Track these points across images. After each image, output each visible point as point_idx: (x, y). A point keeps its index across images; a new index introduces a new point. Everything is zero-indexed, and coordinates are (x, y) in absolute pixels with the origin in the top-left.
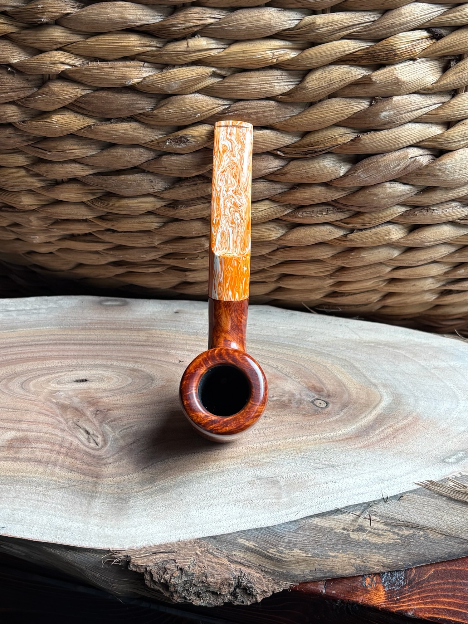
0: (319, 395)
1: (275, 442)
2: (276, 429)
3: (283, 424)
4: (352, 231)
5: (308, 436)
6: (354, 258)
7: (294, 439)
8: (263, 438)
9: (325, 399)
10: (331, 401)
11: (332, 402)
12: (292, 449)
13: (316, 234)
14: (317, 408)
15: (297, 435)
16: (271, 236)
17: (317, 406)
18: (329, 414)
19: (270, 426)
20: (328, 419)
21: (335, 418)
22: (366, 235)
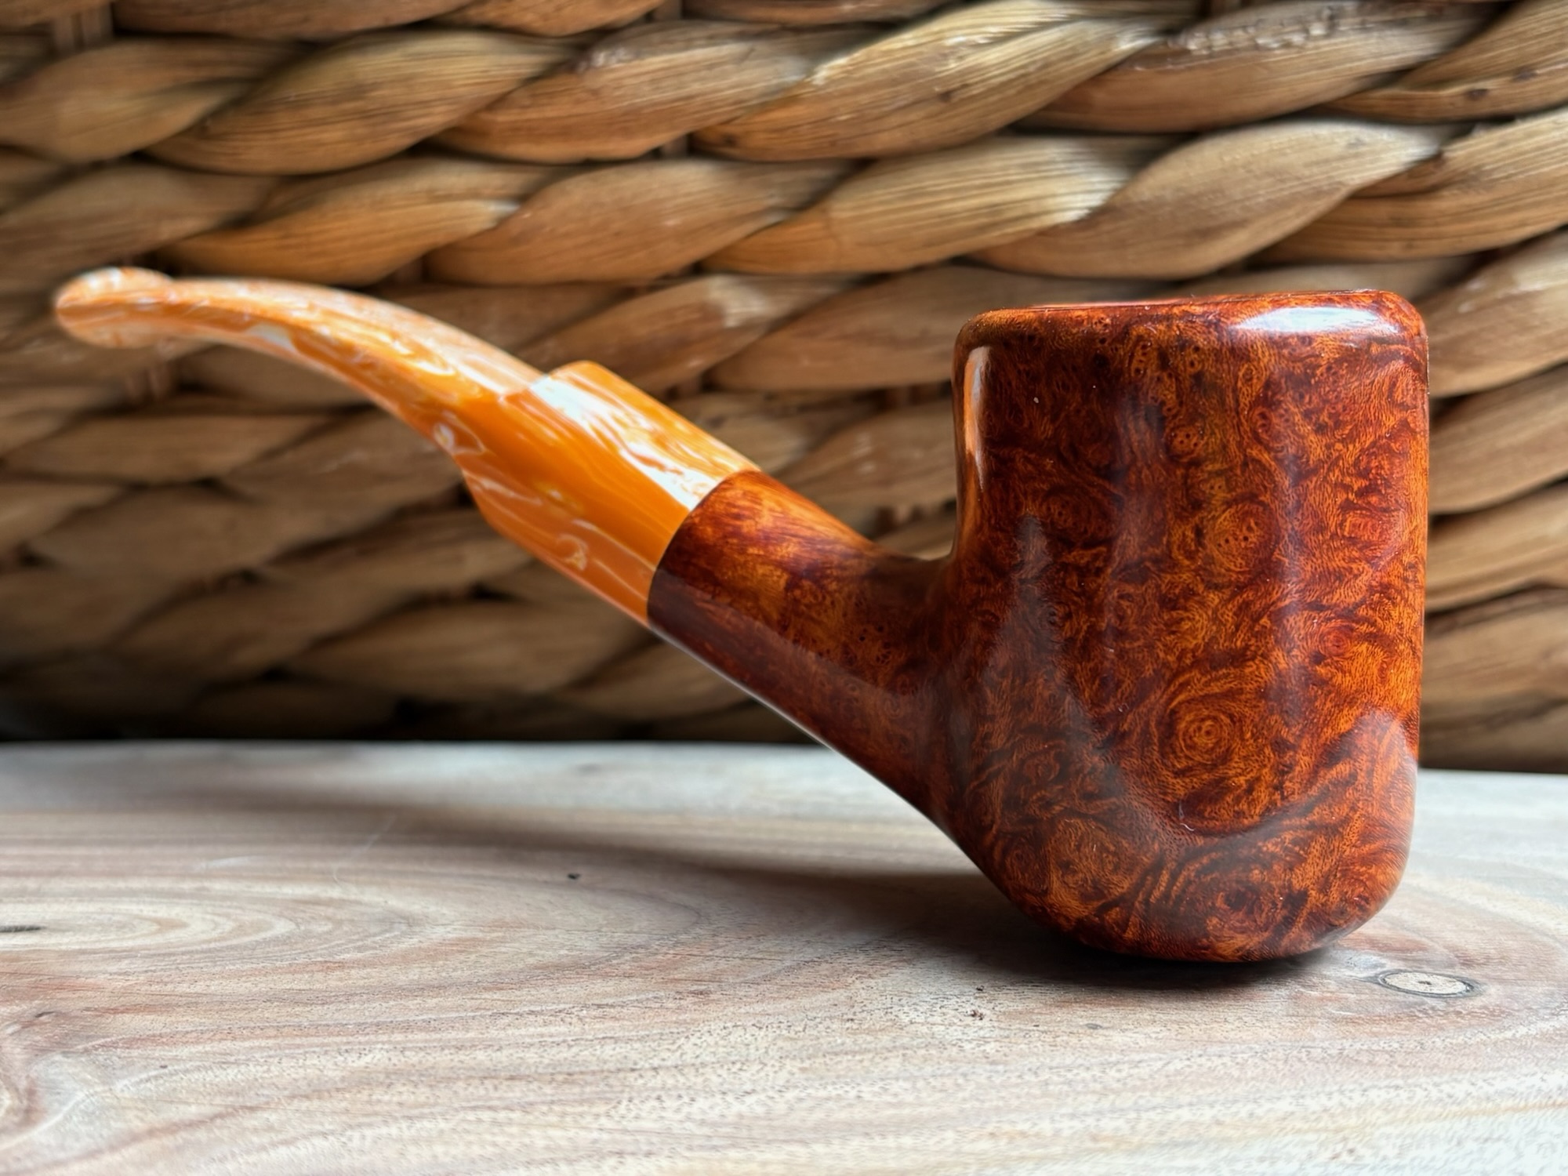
0: (1405, 960)
1: (1186, 1114)
2: (1171, 1068)
3: (1214, 1049)
4: (1463, 127)
5: (1397, 1087)
6: (1480, 309)
7: (1308, 1101)
8: (1095, 1098)
9: (1449, 972)
10: (1486, 976)
11: (1501, 981)
12: (1311, 1137)
13: (1282, 161)
14: (1411, 998)
15: (1324, 1084)
16: (1050, 203)
17: (1407, 992)
18: (1496, 1015)
19: (1136, 1057)
20: (1503, 1029)
21: (1546, 1026)
22: (1539, 140)
